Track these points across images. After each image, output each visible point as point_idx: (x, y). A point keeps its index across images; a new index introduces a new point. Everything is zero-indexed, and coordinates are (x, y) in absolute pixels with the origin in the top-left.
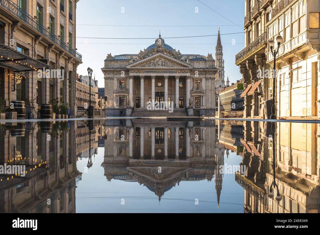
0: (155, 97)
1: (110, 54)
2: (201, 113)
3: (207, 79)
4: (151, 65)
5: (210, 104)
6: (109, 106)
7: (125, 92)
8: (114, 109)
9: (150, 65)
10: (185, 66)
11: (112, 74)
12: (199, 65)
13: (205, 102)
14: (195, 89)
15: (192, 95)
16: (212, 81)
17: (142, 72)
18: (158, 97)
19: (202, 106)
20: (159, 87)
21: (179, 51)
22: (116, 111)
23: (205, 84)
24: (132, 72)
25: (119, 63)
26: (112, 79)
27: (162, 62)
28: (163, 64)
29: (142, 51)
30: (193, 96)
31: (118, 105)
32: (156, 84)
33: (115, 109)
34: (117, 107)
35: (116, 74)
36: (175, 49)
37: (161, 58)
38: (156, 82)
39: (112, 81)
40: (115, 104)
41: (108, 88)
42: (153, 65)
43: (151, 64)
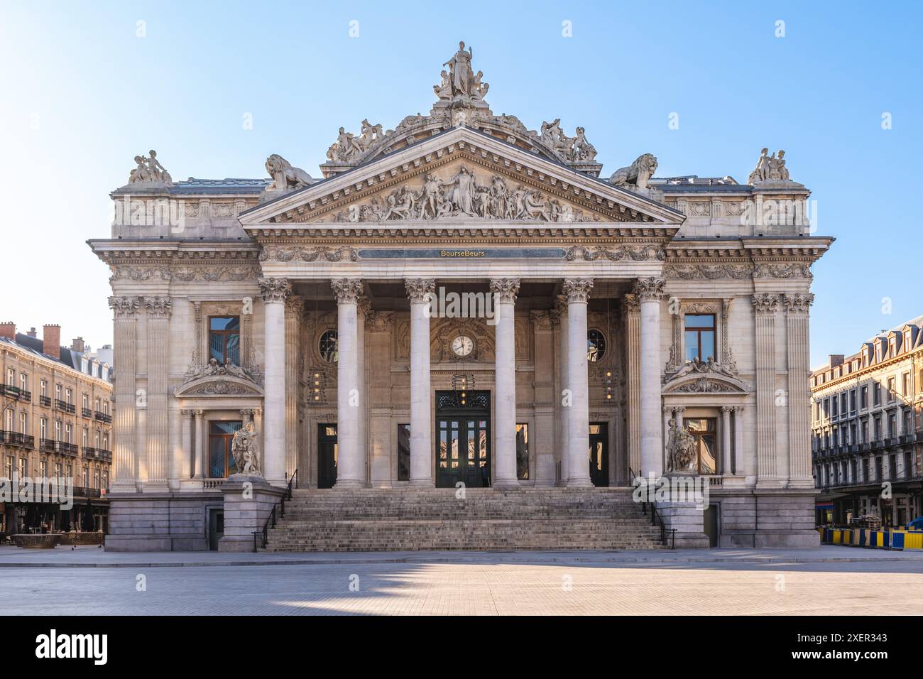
0: (438, 419)
1: (153, 153)
2: (725, 520)
3: (756, 304)
4: (406, 207)
5: (781, 463)
6: (144, 477)
7: (242, 390)
8: (170, 500)
9: (397, 210)
10: (628, 215)
11: (162, 277)
12: (705, 221)
13: (750, 446)
14: (690, 369)
15: (671, 403)
16: (791, 316)
17: (346, 254)
18: (455, 424)
19: (734, 472)
20: (455, 359)
21: (580, 131)
22: (186, 510)
23: (748, 339)
24: (279, 258)
25: (206, 213)
26: (164, 307)
27: (480, 190)
28: (486, 203)
29: (350, 137)
30: (674, 414)
31: (198, 471)
32: (443, 342)
33: (178, 499)
34: (194, 487)
35: (189, 279)
36: (557, 121)
37: (470, 166)
38: (440, 333)
39: (158, 321)
40: (181, 465)
41: (135, 367)
42: (417, 209)
43: (403, 202)
